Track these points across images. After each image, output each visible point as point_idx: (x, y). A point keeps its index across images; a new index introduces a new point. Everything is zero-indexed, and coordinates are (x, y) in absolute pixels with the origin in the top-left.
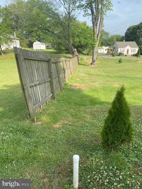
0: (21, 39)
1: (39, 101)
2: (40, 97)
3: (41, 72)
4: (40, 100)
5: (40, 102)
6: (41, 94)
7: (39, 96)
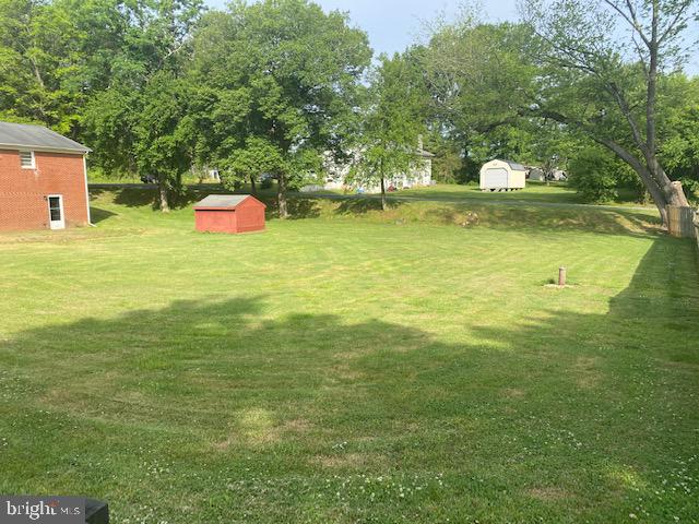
0: (435, 155)
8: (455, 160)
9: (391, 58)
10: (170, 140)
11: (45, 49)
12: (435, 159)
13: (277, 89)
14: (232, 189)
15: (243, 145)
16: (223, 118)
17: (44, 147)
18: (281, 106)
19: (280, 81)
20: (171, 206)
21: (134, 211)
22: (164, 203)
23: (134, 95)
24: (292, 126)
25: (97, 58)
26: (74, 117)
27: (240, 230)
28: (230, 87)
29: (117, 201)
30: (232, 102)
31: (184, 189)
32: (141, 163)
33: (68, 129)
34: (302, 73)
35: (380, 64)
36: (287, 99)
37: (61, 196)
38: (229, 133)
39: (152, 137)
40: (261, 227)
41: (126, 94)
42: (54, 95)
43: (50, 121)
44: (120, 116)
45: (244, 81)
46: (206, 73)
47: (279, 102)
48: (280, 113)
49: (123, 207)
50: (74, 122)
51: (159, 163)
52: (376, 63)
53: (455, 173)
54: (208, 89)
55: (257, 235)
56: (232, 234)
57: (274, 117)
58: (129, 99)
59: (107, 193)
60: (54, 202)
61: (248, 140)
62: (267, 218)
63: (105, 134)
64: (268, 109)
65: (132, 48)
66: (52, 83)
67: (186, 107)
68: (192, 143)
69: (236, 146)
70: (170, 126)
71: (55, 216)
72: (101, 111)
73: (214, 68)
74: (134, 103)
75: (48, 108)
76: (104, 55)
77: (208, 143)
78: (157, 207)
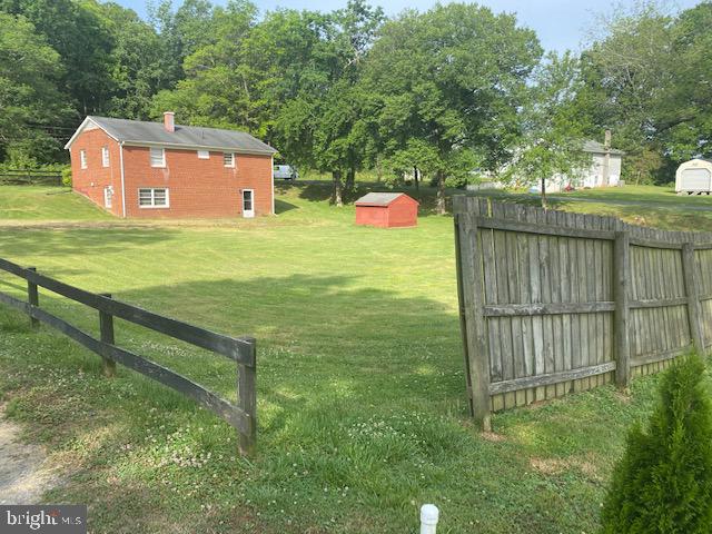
0: (629, 153)
1: (529, 371)
2: (540, 359)
3: (563, 276)
4: (539, 369)
5: (534, 373)
6: (545, 349)
7: (533, 354)
8: (653, 160)
9: (561, 56)
10: (344, 142)
11: (251, 65)
12: (629, 158)
13: (436, 93)
14: (391, 187)
15: (403, 146)
16: (388, 122)
17: (242, 150)
18: (438, 110)
19: (440, 86)
20: (345, 201)
21: (314, 205)
22: (338, 198)
23: (317, 102)
24: (449, 127)
25: (290, 71)
26: (270, 123)
27: (391, 225)
28: (397, 93)
29: (302, 196)
30: (396, 107)
31: (356, 186)
32: (320, 163)
33: (265, 133)
34: (460, 77)
35: (550, 62)
36: (446, 102)
37: (252, 191)
38: (391, 135)
39: (329, 140)
40: (412, 223)
41: (310, 102)
42: (255, 105)
43: (253, 126)
44: (304, 121)
45: (408, 87)
46: (377, 80)
47: (438, 104)
48: (439, 115)
49: (306, 201)
50: (270, 127)
51: (334, 163)
52: (544, 62)
53: (652, 172)
54: (378, 95)
55: (407, 230)
56: (385, 228)
57: (433, 120)
58: (312, 106)
59: (295, 188)
60: (247, 195)
61: (409, 142)
62: (419, 215)
63: (292, 138)
64: (427, 111)
65: (319, 61)
66: (256, 96)
67: (360, 111)
68: (363, 144)
69: (397, 147)
70: (345, 129)
71: (247, 206)
72: (289, 117)
73: (384, 76)
74: (317, 109)
75: (251, 115)
76: (295, 68)
77: (376, 145)
78: (333, 202)
